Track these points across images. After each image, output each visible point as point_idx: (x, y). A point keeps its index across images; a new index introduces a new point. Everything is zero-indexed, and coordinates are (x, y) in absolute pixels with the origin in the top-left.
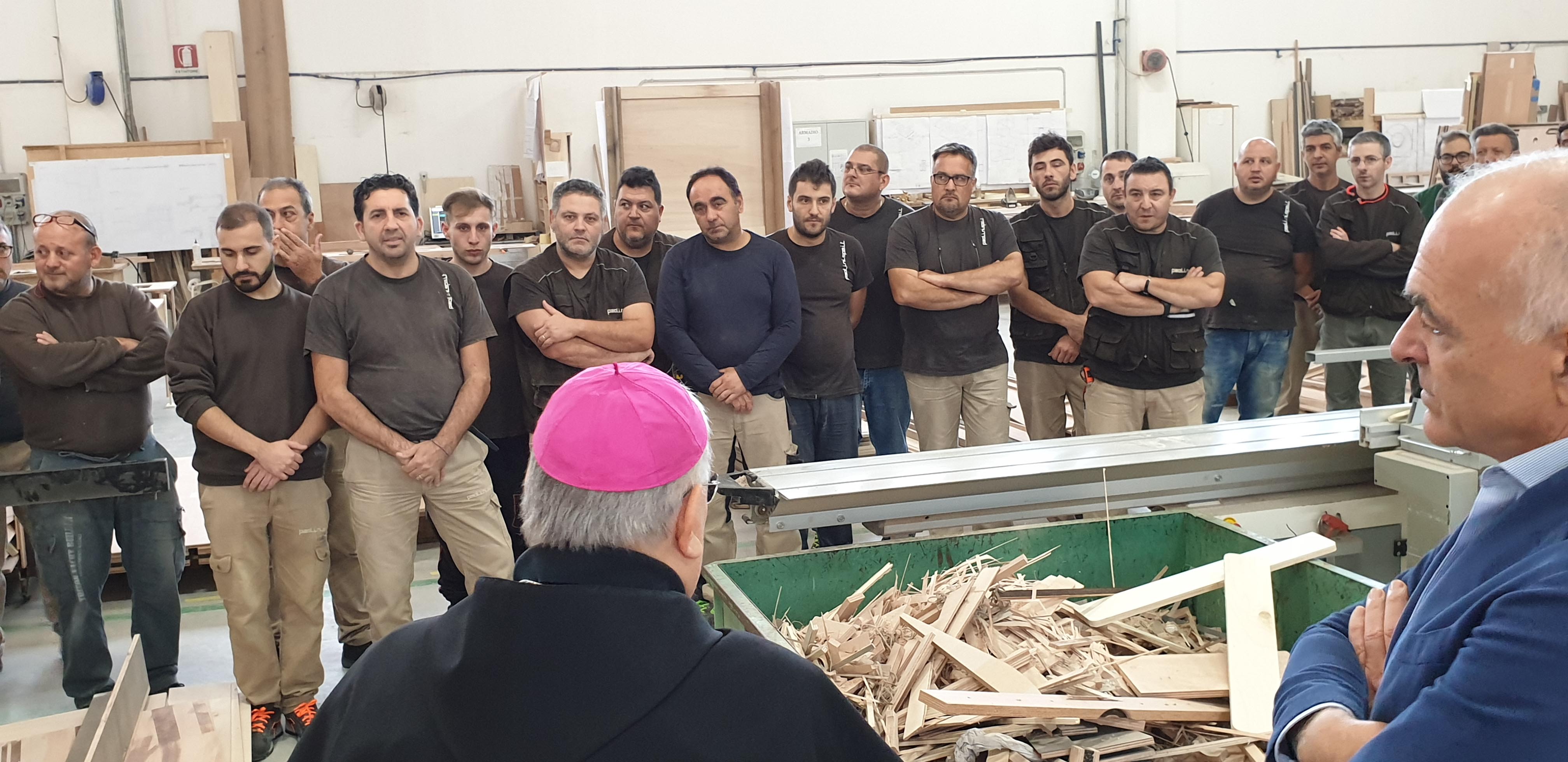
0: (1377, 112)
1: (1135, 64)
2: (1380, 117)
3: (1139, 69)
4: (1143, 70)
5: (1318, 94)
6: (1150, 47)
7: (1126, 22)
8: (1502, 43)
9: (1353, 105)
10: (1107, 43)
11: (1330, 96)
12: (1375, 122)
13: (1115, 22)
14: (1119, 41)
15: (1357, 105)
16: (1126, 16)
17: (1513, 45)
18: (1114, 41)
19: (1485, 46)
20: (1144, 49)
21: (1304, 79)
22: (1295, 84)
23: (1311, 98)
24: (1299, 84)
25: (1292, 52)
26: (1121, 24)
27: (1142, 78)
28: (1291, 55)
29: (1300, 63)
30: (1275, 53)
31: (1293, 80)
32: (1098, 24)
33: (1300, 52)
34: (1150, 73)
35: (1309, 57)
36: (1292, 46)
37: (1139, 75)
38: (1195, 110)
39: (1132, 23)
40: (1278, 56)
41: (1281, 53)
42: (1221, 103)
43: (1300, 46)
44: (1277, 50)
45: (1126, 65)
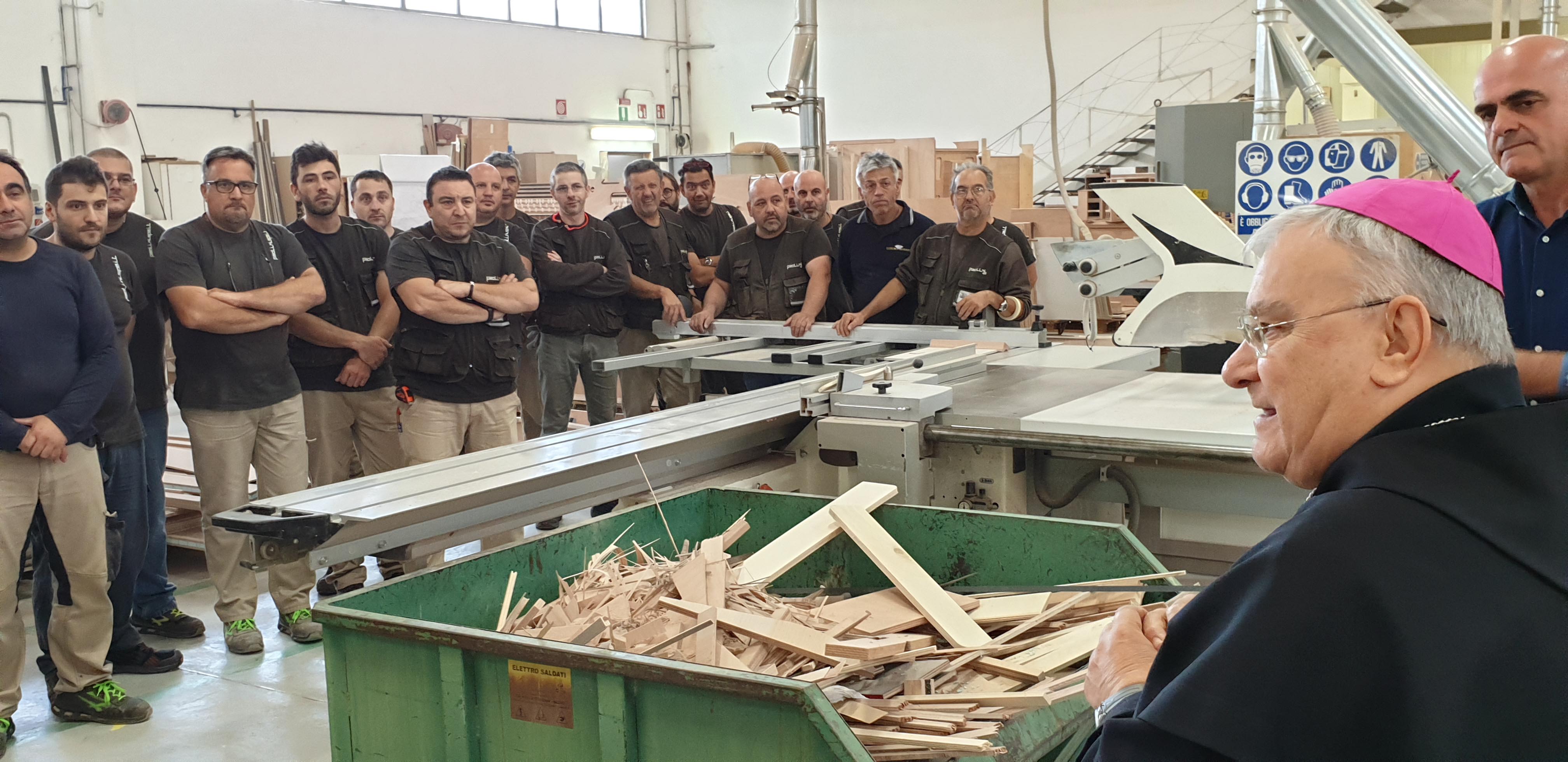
1: (93, 114)
3: (98, 121)
4: (103, 121)
5: (276, 155)
6: (110, 96)
7: (78, 69)
10: (56, 90)
13: (63, 68)
14: (71, 89)
16: (77, 62)
18: (64, 89)
19: (420, 117)
20: (104, 99)
21: (262, 139)
22: (254, 144)
23: (273, 159)
24: (259, 145)
25: (248, 112)
26: (72, 72)
27: (102, 129)
29: (258, 123)
30: (232, 112)
31: (252, 140)
32: (45, 70)
33: (257, 113)
34: (110, 125)
35: (265, 118)
36: (247, 106)
37: (99, 127)
38: (163, 166)
39: (85, 70)
40: (236, 116)
41: (238, 112)
42: (188, 159)
43: (256, 106)
44: (235, 110)
45: (81, 116)
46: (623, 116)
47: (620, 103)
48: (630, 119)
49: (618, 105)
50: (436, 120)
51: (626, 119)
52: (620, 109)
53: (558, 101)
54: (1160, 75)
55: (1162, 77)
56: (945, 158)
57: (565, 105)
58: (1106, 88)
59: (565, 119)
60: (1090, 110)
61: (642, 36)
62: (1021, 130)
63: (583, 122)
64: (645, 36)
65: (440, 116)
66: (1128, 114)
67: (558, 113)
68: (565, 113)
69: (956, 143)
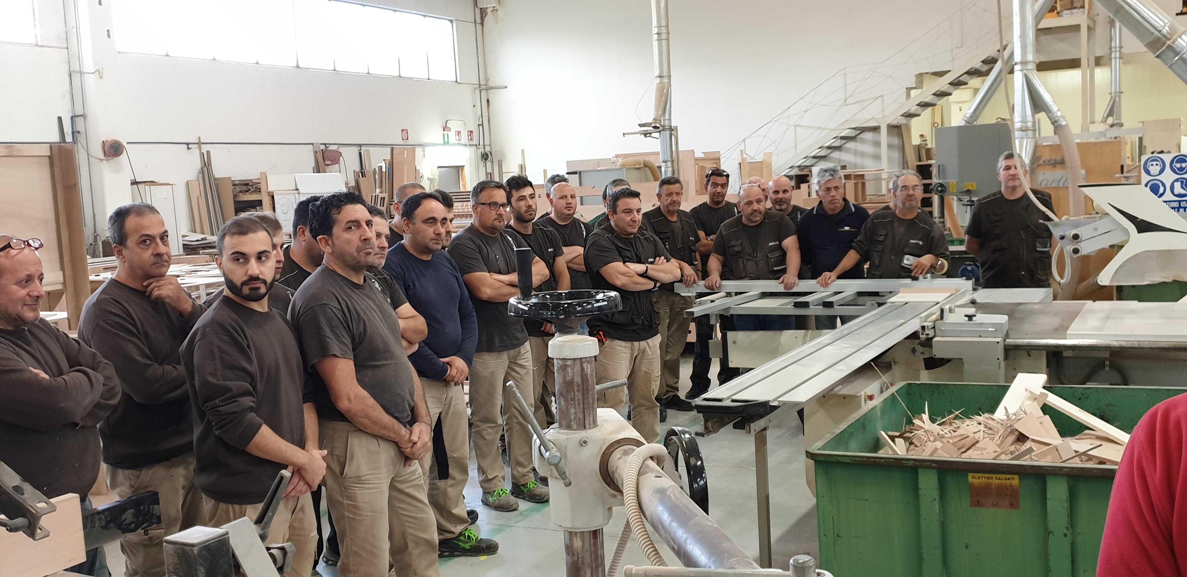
0: (270, 189)
1: (97, 151)
2: (273, 192)
3: (102, 156)
4: (105, 155)
5: (217, 176)
6: (110, 136)
7: (85, 118)
8: (321, 144)
9: (247, 184)
10: (67, 134)
11: (230, 178)
12: (269, 195)
13: (72, 118)
14: (79, 132)
15: (250, 184)
16: (84, 113)
17: (327, 146)
18: (73, 133)
19: (312, 145)
20: (105, 140)
21: (206, 164)
22: (202, 168)
23: (215, 179)
24: (205, 169)
25: (197, 145)
26: (79, 121)
27: (104, 161)
28: (196, 148)
29: (203, 153)
30: (186, 146)
31: (200, 167)
32: (60, 119)
33: (202, 146)
34: (110, 158)
35: (208, 150)
36: (196, 141)
37: (102, 160)
38: (147, 187)
39: (89, 118)
40: (189, 148)
41: (190, 146)
42: (162, 182)
43: (202, 141)
44: (187, 144)
45: (88, 152)
46: (446, 140)
47: (444, 130)
48: (450, 142)
49: (442, 132)
50: (323, 147)
51: (448, 142)
52: (444, 134)
53: (402, 130)
54: (846, 101)
55: (848, 102)
56: (701, 164)
57: (407, 133)
58: (806, 111)
59: (408, 144)
60: (795, 126)
61: (457, 81)
62: (745, 142)
63: (420, 145)
64: (459, 81)
65: (325, 144)
66: (823, 129)
67: (403, 139)
68: (407, 139)
69: (703, 153)
